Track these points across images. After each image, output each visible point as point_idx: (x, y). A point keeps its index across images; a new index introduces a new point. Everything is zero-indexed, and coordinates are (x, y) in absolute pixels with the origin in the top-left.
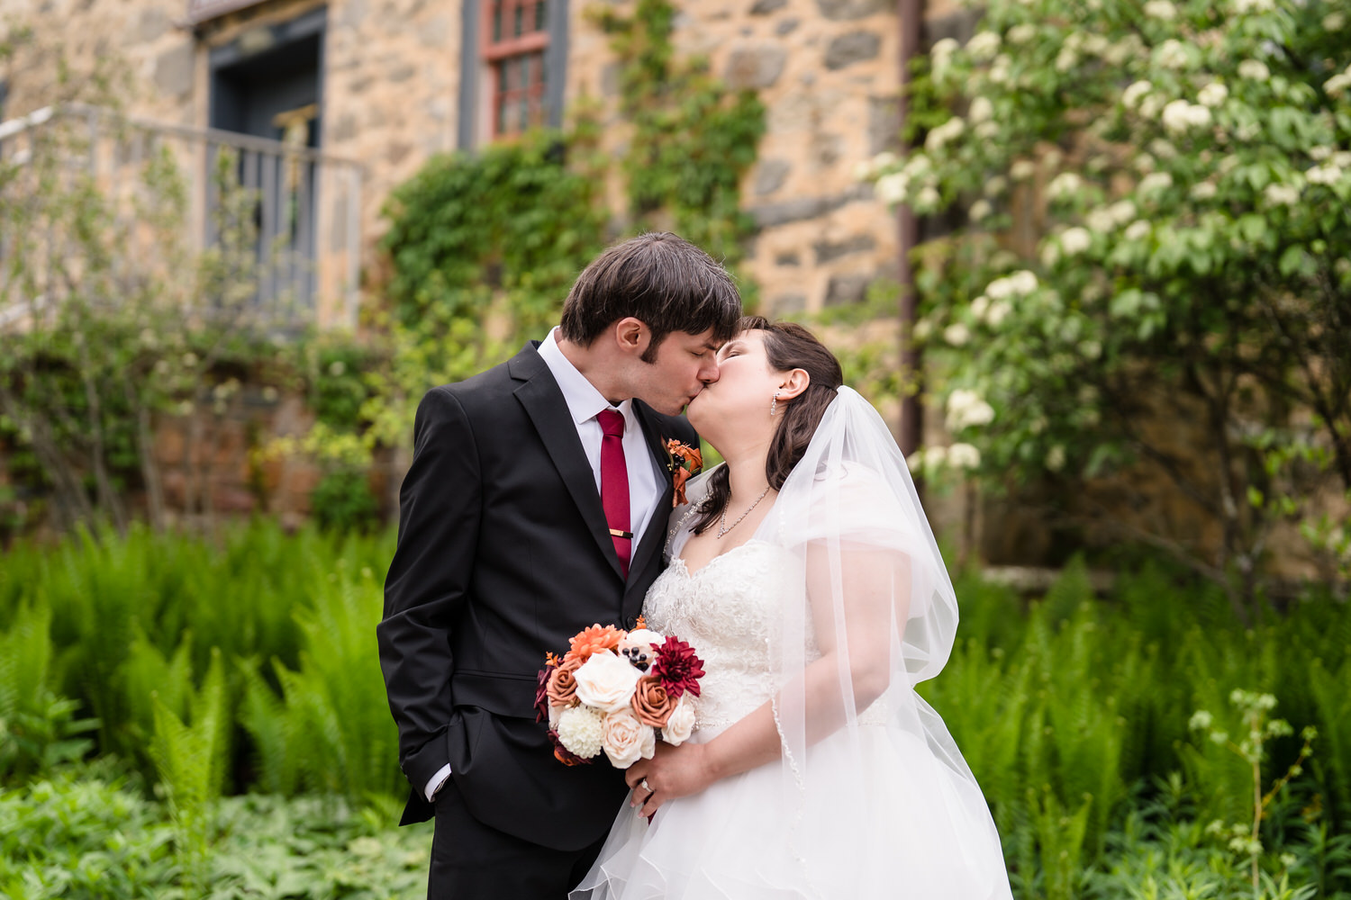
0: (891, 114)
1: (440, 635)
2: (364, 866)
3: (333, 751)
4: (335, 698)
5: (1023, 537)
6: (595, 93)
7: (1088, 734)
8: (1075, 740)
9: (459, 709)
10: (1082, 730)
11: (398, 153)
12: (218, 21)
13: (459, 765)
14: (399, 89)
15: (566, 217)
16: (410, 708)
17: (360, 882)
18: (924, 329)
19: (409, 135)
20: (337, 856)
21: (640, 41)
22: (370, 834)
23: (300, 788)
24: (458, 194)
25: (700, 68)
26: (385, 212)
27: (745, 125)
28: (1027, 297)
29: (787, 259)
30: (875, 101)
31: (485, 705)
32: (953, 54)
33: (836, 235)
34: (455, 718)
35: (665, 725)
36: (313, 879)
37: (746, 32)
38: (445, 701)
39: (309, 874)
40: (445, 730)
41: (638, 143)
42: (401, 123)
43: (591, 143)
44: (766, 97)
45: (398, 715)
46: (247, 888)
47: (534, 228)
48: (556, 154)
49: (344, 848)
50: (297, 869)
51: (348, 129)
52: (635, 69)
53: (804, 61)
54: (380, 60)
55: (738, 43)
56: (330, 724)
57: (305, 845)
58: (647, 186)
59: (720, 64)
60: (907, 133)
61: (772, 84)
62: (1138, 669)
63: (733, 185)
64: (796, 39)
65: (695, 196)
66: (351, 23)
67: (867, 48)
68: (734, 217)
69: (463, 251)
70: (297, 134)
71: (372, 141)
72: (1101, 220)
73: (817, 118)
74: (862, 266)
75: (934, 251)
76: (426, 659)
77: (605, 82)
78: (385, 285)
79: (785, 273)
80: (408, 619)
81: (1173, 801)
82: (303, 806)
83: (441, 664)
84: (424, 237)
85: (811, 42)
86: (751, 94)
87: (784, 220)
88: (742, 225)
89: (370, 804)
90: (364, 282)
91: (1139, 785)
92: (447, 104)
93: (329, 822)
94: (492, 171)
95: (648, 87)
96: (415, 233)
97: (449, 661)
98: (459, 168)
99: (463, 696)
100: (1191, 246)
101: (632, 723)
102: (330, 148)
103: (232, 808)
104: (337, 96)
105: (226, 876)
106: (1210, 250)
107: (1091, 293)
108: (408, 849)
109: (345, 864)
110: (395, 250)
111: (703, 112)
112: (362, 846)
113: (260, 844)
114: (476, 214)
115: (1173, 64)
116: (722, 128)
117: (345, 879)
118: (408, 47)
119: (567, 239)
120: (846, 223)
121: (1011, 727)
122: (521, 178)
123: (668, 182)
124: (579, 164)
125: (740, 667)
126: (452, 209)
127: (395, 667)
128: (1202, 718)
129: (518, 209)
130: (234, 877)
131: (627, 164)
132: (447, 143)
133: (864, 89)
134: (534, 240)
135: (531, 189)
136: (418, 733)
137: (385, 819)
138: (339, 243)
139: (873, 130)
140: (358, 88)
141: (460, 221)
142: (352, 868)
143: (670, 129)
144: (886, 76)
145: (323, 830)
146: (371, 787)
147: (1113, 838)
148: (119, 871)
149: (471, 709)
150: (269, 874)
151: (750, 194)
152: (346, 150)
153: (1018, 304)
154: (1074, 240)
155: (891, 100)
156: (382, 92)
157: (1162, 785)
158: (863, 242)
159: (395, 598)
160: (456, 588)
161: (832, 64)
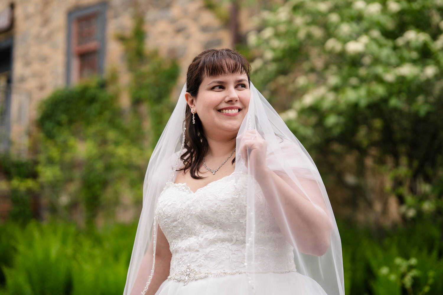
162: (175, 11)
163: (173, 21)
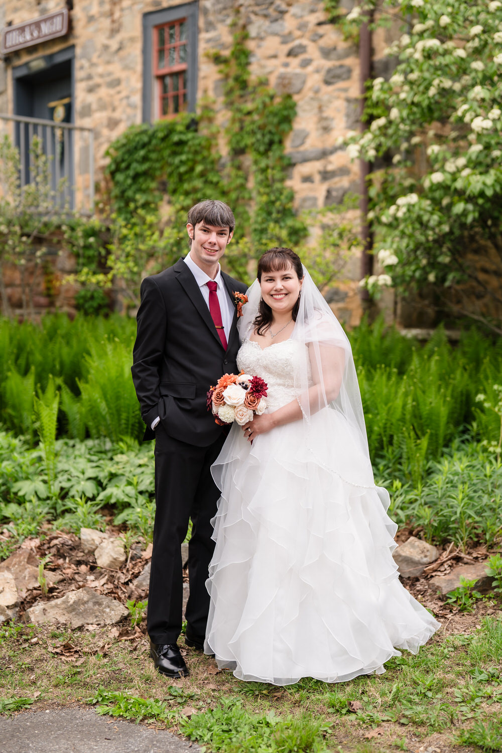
0: (356, 107)
1: (154, 369)
2: (121, 466)
3: (104, 418)
4: (104, 395)
5: (421, 314)
6: (211, 94)
7: (433, 405)
8: (428, 408)
9: (162, 396)
10: (431, 403)
11: (113, 124)
12: (17, 54)
13: (162, 416)
14: (112, 91)
15: (199, 158)
16: (144, 397)
17: (120, 472)
18: (371, 215)
19: (117, 115)
20: (109, 463)
21: (234, 69)
22: (122, 453)
23: (87, 435)
24: (144, 146)
25: (264, 83)
26: (107, 154)
27: (285, 113)
28: (413, 206)
29: (307, 179)
30: (348, 100)
31: (171, 395)
32: (382, 84)
33: (330, 168)
34: (161, 399)
35: (257, 409)
36: (99, 471)
37: (286, 65)
38: (157, 393)
39: (98, 469)
40: (157, 404)
41: (234, 120)
42: (114, 109)
43: (211, 120)
44: (296, 98)
45: (140, 399)
46: (73, 475)
47: (182, 163)
48: (193, 125)
49: (111, 459)
50: (93, 467)
51: (87, 111)
52: (231, 82)
53: (314, 80)
54: (101, 76)
55: (282, 70)
56: (103, 406)
57: (95, 458)
58: (238, 142)
59: (273, 80)
60: (364, 118)
61: (299, 92)
62: (462, 375)
63: (281, 142)
64: (310, 69)
65: (262, 148)
66: (85, 56)
67: (345, 74)
68: (281, 158)
69: (147, 174)
70: (60, 112)
71: (100, 117)
72: (450, 167)
73: (320, 109)
74: (344, 182)
75: (378, 176)
76: (149, 378)
77: (216, 88)
78: (109, 191)
79: (307, 185)
80: (142, 363)
81: (473, 434)
82: (90, 443)
83: (155, 380)
84: (128, 167)
85: (317, 71)
86: (289, 96)
87: (305, 160)
88: (285, 162)
89: (122, 440)
90: (97, 189)
91: (461, 428)
92: (137, 99)
93: (103, 449)
94: (161, 135)
95: (237, 93)
96: (123, 165)
97: (158, 379)
98: (144, 132)
99: (164, 392)
100: (484, 184)
101: (245, 409)
102: (78, 121)
103: (59, 445)
104: (81, 95)
105: (62, 471)
106: (493, 186)
107: (445, 202)
108: (139, 458)
109: (113, 466)
110: (113, 174)
111: (265, 105)
112: (119, 457)
113: (75, 458)
114: (153, 156)
115: (479, 97)
116: (275, 114)
117: (113, 471)
118: (116, 69)
119: (199, 168)
120: (336, 161)
121: (399, 402)
122: (176, 138)
123: (249, 140)
124: (204, 131)
125: (284, 385)
126: (142, 153)
127: (138, 381)
128: (481, 397)
129: (175, 154)
130: (66, 471)
131: (228, 131)
132: (138, 120)
133: (343, 95)
134: (183, 169)
135: (181, 143)
136: (148, 406)
137: (129, 447)
138: (85, 171)
139: (348, 115)
140: (91, 90)
141: (145, 159)
142: (115, 466)
143: (249, 113)
144: (354, 89)
145: (101, 452)
146: (121, 433)
147: (446, 450)
148: (18, 469)
149: (166, 396)
150: (80, 470)
151: (289, 147)
152: (86, 122)
153: (410, 208)
154: (437, 177)
155: (356, 100)
156: (103, 92)
157: (469, 427)
158: (343, 171)
159: (137, 356)
160: (158, 351)
161: (327, 83)
162: (289, 24)
163: (286, 39)
